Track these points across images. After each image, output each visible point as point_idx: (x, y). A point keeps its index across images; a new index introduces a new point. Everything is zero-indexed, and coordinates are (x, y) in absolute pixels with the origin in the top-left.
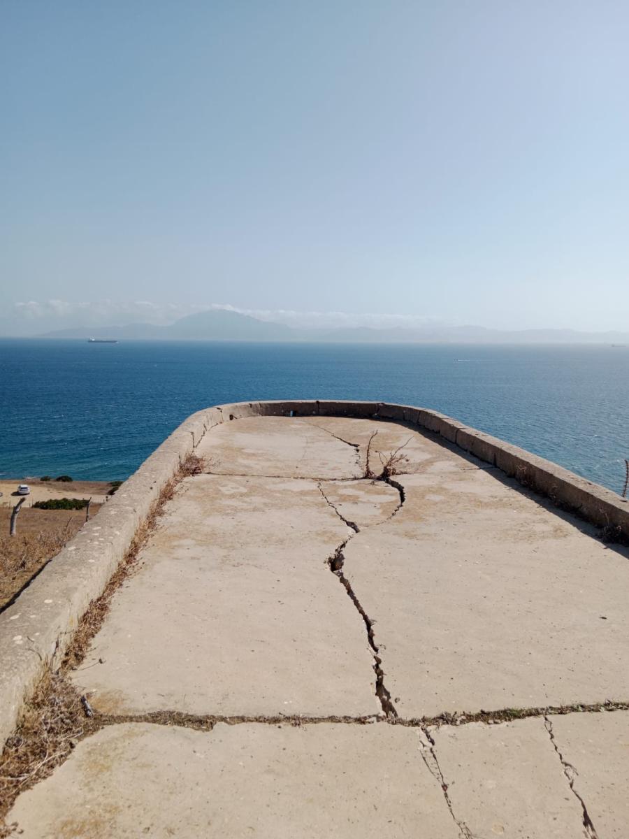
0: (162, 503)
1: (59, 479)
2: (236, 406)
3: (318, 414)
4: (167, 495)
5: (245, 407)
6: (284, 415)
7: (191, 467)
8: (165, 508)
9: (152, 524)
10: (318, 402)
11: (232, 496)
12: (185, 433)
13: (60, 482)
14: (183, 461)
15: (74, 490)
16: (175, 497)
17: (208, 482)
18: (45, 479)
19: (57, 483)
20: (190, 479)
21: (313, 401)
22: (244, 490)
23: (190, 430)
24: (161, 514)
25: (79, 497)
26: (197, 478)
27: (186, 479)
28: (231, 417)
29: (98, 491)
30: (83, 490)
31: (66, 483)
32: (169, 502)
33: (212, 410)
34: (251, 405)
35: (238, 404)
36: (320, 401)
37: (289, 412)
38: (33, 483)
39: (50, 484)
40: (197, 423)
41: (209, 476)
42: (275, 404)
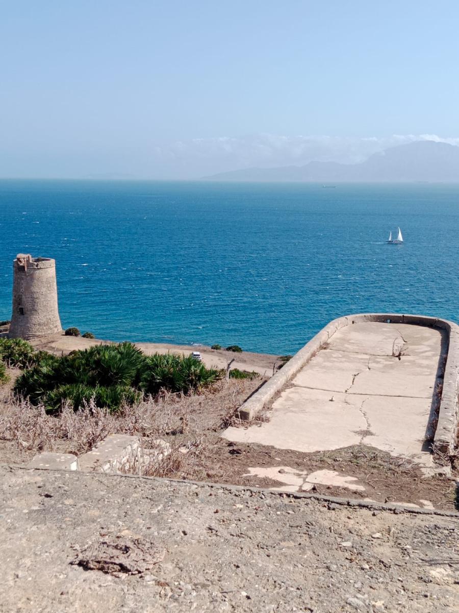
0: (311, 357)
1: (229, 349)
2: (357, 317)
3: (403, 323)
4: (313, 355)
5: (362, 317)
6: (384, 322)
7: (325, 346)
8: (312, 359)
9: (307, 362)
10: (403, 316)
11: (335, 358)
12: (325, 332)
13: (231, 352)
14: (322, 344)
15: (244, 361)
16: (316, 356)
17: (329, 352)
18: (216, 348)
19: (227, 352)
20: (323, 351)
21: (401, 315)
22: (340, 356)
23: (328, 330)
24: (311, 360)
25: (250, 369)
26: (325, 351)
27: (321, 351)
28: (353, 322)
29: (268, 365)
30: (252, 362)
31: (236, 354)
32: (314, 357)
33: (342, 319)
34: (365, 316)
35: (358, 315)
36: (405, 315)
37: (387, 320)
38: (204, 351)
39: (221, 353)
40: (332, 327)
41: (331, 350)
42: (379, 316)
